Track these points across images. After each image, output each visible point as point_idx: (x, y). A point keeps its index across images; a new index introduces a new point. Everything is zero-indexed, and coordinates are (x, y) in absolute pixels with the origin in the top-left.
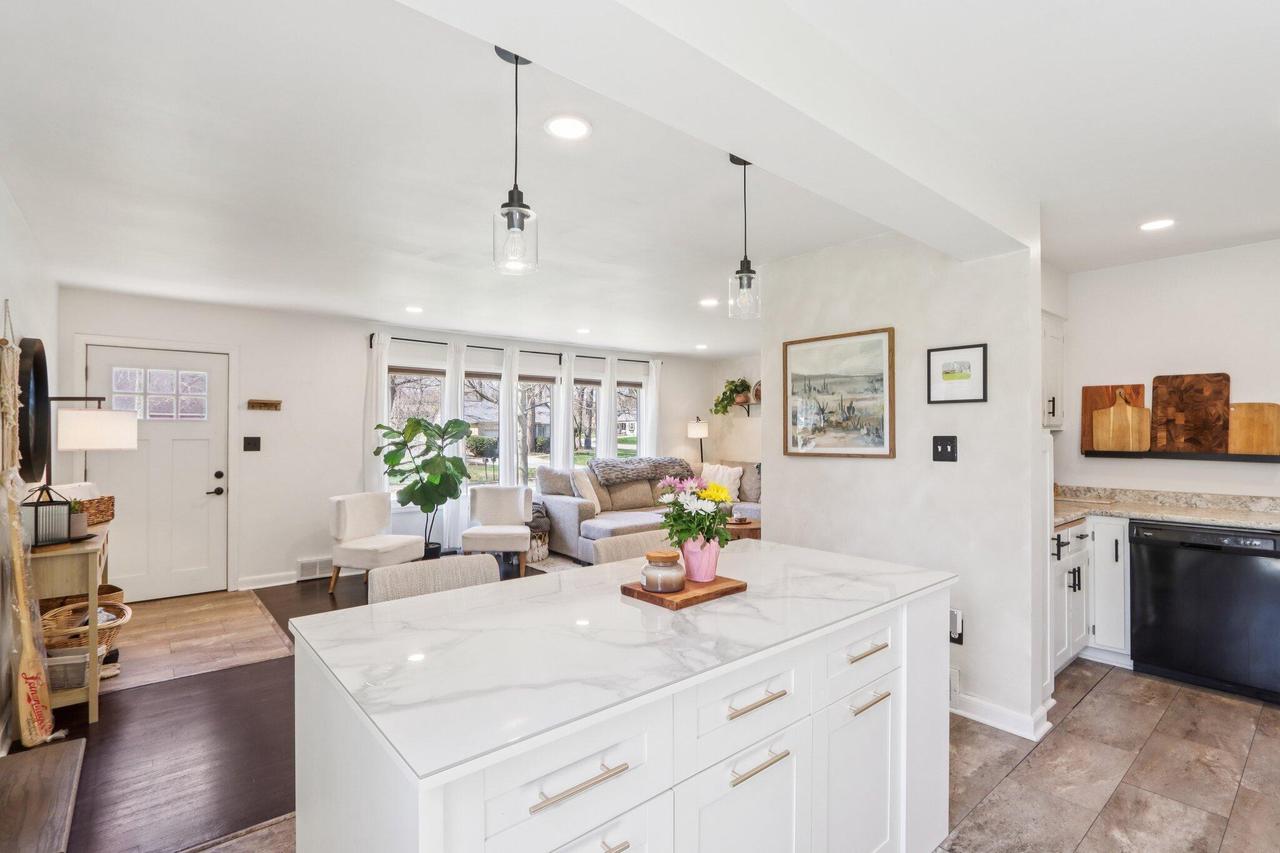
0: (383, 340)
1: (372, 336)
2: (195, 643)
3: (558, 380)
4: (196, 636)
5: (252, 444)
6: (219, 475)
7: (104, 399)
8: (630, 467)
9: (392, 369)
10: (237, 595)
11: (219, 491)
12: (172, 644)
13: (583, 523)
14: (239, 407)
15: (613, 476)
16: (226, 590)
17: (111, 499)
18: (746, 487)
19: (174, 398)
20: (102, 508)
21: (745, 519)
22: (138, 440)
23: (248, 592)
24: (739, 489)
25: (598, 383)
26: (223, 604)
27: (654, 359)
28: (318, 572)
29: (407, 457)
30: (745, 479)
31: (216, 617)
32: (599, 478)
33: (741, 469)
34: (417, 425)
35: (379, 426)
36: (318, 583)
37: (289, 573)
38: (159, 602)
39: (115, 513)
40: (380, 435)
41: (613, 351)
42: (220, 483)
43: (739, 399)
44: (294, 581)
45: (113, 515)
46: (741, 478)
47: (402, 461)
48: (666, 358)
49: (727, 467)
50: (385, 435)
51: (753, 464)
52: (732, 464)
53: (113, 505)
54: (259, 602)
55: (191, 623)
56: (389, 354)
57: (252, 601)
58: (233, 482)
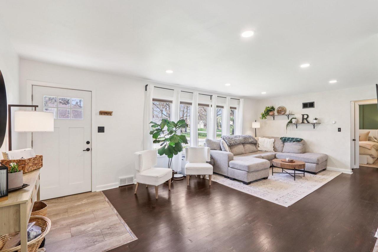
0: (151, 87)
1: (147, 86)
2: (82, 228)
3: (210, 106)
4: (82, 223)
5: (101, 130)
6: (88, 143)
7: (37, 106)
8: (237, 139)
9: (154, 100)
10: (96, 194)
11: (88, 150)
12: (72, 229)
13: (230, 162)
14: (96, 114)
15: (232, 142)
16: (91, 192)
17: (41, 157)
18: (277, 146)
19: (70, 109)
20: (36, 162)
21: (293, 160)
22: (54, 128)
23: (100, 192)
24: (273, 147)
25: (223, 107)
26: (91, 200)
27: (241, 98)
28: (127, 183)
29: (162, 135)
30: (276, 143)
31: (89, 209)
32: (228, 143)
33: (274, 139)
34: (165, 122)
35: (151, 122)
36: (127, 187)
37: (116, 183)
38: (64, 198)
39: (43, 164)
40: (151, 126)
41: (229, 95)
42: (88, 146)
43: (271, 113)
44: (118, 187)
45: (42, 165)
46: (274, 143)
47: (159, 137)
48: (246, 98)
49: (268, 139)
50: (152, 126)
51: (279, 138)
52: (270, 138)
53: (42, 160)
54: (107, 199)
55: (79, 213)
56: (153, 93)
57: (103, 198)
58: (94, 146)
